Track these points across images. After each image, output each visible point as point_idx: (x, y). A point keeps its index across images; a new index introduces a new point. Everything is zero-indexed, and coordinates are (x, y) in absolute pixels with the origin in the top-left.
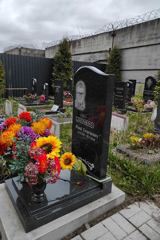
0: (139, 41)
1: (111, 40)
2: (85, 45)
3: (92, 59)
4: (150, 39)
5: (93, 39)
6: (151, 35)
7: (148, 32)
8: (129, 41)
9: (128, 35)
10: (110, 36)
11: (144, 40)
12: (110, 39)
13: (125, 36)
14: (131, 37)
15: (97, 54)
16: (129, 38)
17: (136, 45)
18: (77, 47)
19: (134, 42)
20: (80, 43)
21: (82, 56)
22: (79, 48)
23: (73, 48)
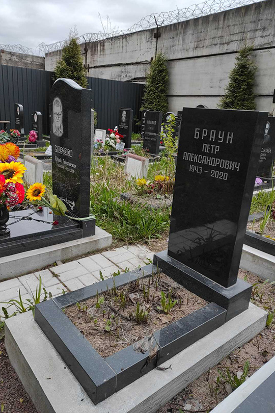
0: (196, 47)
1: (154, 43)
2: (113, 50)
3: (123, 75)
4: (212, 45)
5: (124, 40)
6: (214, 38)
7: (209, 33)
8: (181, 46)
9: (180, 36)
10: (151, 37)
11: (203, 46)
12: (151, 42)
13: (175, 38)
14: (183, 40)
15: (131, 67)
16: (181, 42)
17: (191, 54)
18: (99, 53)
19: (188, 48)
20: (104, 46)
21: (107, 69)
22: (101, 56)
23: (92, 55)
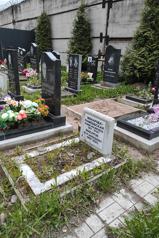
0: (62, 6)
1: (42, 4)
2: (24, 9)
4: (69, 4)
5: (29, 2)
8: (55, 6)
11: (65, 5)
15: (34, 20)
16: (55, 2)
17: (60, 11)
18: (19, 12)
19: (58, 7)
20: (20, 7)
21: (23, 22)
22: (20, 14)
23: (16, 14)
